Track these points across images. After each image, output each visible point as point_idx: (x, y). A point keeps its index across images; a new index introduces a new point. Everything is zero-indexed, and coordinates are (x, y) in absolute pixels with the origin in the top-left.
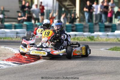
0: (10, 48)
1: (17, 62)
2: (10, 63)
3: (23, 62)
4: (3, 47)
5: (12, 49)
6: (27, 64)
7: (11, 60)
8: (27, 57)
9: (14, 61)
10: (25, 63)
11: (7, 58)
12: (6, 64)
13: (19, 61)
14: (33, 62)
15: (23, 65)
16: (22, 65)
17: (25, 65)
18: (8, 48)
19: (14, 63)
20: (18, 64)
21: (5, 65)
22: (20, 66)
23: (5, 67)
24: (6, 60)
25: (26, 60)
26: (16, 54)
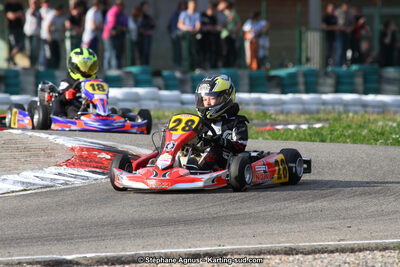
0: (43, 136)
2: (83, 172)
8: (109, 157)
9: (87, 166)
12: (76, 176)
18: (35, 134)
20: (103, 174)
23: (78, 182)
24: (67, 165)
26: (72, 149)
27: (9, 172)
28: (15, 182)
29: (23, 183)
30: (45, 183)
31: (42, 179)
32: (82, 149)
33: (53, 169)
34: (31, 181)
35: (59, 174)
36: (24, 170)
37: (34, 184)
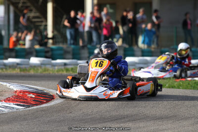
0: (5, 84)
1: (21, 104)
2: (12, 105)
3: (31, 104)
6: (38, 107)
7: (13, 101)
9: (17, 101)
10: (33, 105)
13: (24, 102)
14: (45, 103)
15: (33, 108)
16: (30, 108)
17: (35, 107)
19: (18, 105)
20: (23, 106)
21: (6, 108)
22: (28, 109)
23: (6, 111)
24: (5, 101)
25: (34, 101)
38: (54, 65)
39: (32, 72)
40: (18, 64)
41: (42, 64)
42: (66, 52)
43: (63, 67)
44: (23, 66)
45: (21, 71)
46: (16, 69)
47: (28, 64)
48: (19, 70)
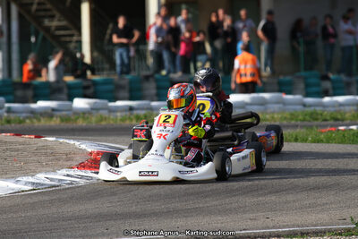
0: (72, 142)
2: (89, 173)
4: (53, 139)
5: (77, 143)
7: (90, 168)
11: (77, 163)
12: (82, 177)
18: (66, 141)
23: (82, 182)
24: (78, 168)
26: (91, 153)
27: (26, 174)
28: (27, 183)
29: (33, 184)
30: (53, 183)
31: (52, 180)
32: (98, 153)
33: (65, 171)
34: (42, 182)
35: (68, 175)
36: (40, 172)
37: (43, 185)
38: (112, 110)
39: (81, 123)
40: (53, 110)
41: (92, 109)
42: (119, 87)
43: (128, 113)
44: (64, 113)
45: (62, 120)
46: (55, 119)
47: (70, 109)
48: (59, 119)
